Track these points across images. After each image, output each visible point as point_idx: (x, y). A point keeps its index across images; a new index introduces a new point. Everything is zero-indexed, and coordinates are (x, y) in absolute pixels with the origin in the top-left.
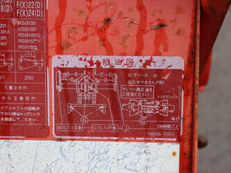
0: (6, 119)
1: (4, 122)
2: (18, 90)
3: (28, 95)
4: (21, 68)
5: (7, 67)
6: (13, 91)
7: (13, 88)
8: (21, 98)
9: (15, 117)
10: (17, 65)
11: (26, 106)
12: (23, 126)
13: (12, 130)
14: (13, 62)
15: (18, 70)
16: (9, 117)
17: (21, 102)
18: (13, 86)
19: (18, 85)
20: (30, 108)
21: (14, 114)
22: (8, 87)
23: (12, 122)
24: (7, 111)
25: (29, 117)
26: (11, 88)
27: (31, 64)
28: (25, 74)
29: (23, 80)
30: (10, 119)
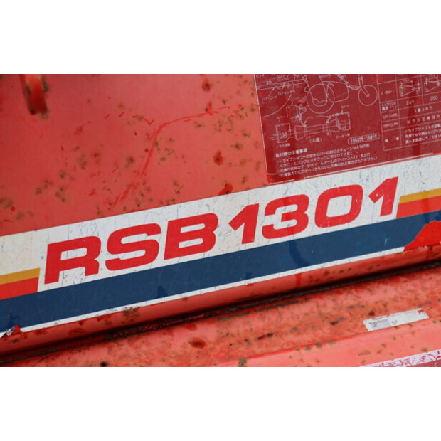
0: (417, 140)
1: (415, 143)
2: (425, 112)
3: (433, 114)
4: (427, 90)
5: (415, 92)
6: (421, 112)
7: (421, 110)
8: (428, 118)
9: (424, 137)
10: (423, 89)
11: (432, 124)
12: (430, 144)
13: (422, 149)
14: (420, 86)
15: (424, 93)
16: (418, 137)
17: (428, 121)
18: (421, 108)
19: (425, 107)
20: (436, 126)
21: (423, 134)
22: (417, 110)
23: (422, 142)
24: (417, 132)
25: (436, 134)
26: (419, 110)
27: (435, 85)
28: (431, 95)
29: (429, 101)
30: (420, 139)
